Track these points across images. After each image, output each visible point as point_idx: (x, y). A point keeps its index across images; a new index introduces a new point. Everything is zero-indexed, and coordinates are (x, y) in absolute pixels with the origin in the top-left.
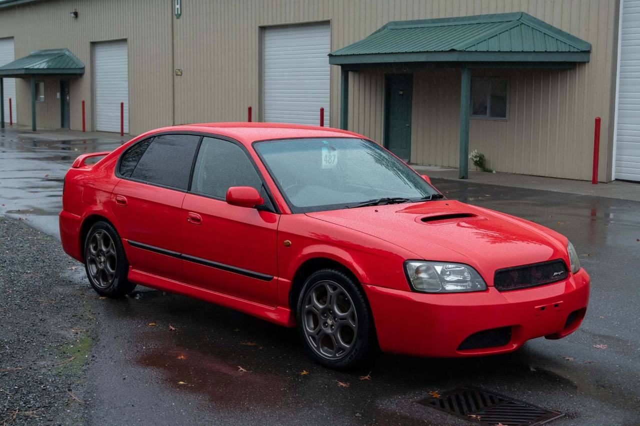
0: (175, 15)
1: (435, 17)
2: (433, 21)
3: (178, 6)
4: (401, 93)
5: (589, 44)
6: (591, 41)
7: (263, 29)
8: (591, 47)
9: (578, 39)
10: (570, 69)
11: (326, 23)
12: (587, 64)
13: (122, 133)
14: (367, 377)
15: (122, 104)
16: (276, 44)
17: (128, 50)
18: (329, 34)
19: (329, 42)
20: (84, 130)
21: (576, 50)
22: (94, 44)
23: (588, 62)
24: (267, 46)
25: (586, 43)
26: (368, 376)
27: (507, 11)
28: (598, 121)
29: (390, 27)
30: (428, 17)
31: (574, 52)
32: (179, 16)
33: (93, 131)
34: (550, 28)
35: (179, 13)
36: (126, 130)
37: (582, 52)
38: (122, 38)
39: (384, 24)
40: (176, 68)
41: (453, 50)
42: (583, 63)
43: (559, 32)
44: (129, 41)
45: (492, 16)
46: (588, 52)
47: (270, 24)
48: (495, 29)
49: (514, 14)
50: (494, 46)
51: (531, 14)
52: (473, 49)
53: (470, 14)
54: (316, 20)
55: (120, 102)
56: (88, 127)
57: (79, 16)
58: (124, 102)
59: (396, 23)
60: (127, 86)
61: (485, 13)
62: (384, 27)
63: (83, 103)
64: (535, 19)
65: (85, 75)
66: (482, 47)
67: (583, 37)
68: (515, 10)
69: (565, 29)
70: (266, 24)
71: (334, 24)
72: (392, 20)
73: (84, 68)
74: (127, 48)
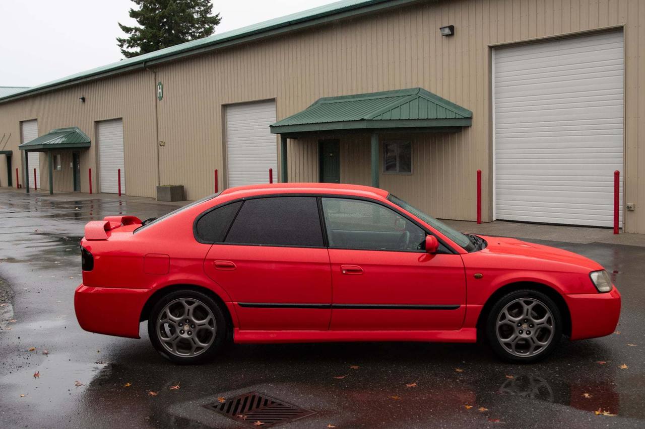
0: (158, 97)
1: (354, 93)
2: (353, 97)
3: (160, 91)
4: (331, 155)
5: (471, 112)
6: (473, 110)
7: (225, 107)
8: (472, 113)
9: (462, 108)
10: (457, 132)
11: (272, 100)
12: (470, 128)
13: (120, 194)
14: (176, 387)
15: (119, 170)
16: (236, 118)
17: (123, 127)
18: (275, 109)
19: (275, 116)
20: (91, 193)
21: (460, 117)
22: (97, 123)
23: (471, 126)
24: (229, 120)
25: (468, 111)
26: (178, 386)
27: (409, 87)
28: (479, 173)
29: (321, 102)
30: (350, 94)
31: (459, 118)
32: (161, 98)
33: (99, 192)
34: (441, 99)
35: (161, 95)
36: (123, 191)
37: (465, 118)
38: (119, 117)
39: (316, 100)
40: (160, 140)
41: (363, 120)
42: (467, 127)
43: (448, 103)
44: (124, 119)
45: (397, 91)
46: (470, 118)
47: (230, 102)
48: (400, 101)
49: (413, 90)
50: (395, 115)
51: (427, 89)
52: (379, 118)
53: (381, 90)
54: (265, 98)
55: (118, 169)
56: (94, 190)
57: (86, 100)
58: (121, 169)
59: (325, 99)
60: (123, 156)
61: (392, 89)
62: (316, 103)
63: (90, 170)
64: (429, 93)
65: (91, 148)
66: (387, 117)
67: (465, 107)
68: (414, 86)
69: (452, 101)
70: (226, 102)
71: (279, 101)
72: (322, 96)
73: (90, 142)
74: (122, 125)
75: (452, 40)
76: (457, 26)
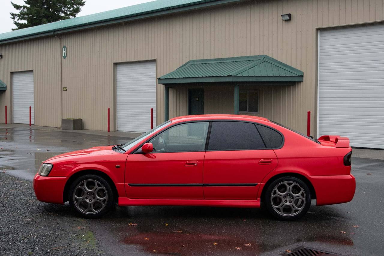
0: (63, 56)
1: (216, 58)
2: (215, 60)
3: (64, 52)
4: (198, 99)
5: (302, 72)
6: (304, 70)
7: (116, 64)
8: (303, 73)
9: (296, 69)
10: (292, 85)
11: (154, 61)
12: (301, 83)
13: (30, 124)
15: (30, 107)
16: (123, 73)
17: (34, 76)
18: (155, 67)
19: (155, 72)
20: (6, 123)
21: (295, 75)
22: (12, 73)
23: (302, 81)
24: (118, 74)
25: (301, 71)
27: (257, 54)
28: (309, 113)
29: (190, 63)
30: (212, 58)
31: (294, 76)
32: (65, 57)
33: (12, 123)
34: (281, 63)
35: (65, 55)
36: (33, 123)
37: (298, 76)
38: (30, 69)
39: (187, 61)
40: (63, 86)
41: (230, 76)
42: (299, 82)
43: (286, 66)
44: (34, 71)
45: (248, 57)
46: (302, 76)
47: (120, 61)
48: (250, 64)
49: (261, 56)
50: (251, 73)
51: (270, 56)
52: (240, 75)
53: (236, 56)
54: (147, 59)
55: (29, 106)
56: (9, 121)
57: (3, 57)
58: (32, 106)
59: (194, 61)
60: (33, 97)
61: (244, 55)
62: (187, 64)
63: (6, 107)
64: (272, 58)
65: (7, 91)
66: (246, 74)
67: (299, 69)
68: (261, 54)
69: (289, 64)
70: (117, 61)
71: (158, 61)
72: (191, 59)
73: (6, 87)
74: (33, 75)
75: (290, 24)
76: (294, 14)
